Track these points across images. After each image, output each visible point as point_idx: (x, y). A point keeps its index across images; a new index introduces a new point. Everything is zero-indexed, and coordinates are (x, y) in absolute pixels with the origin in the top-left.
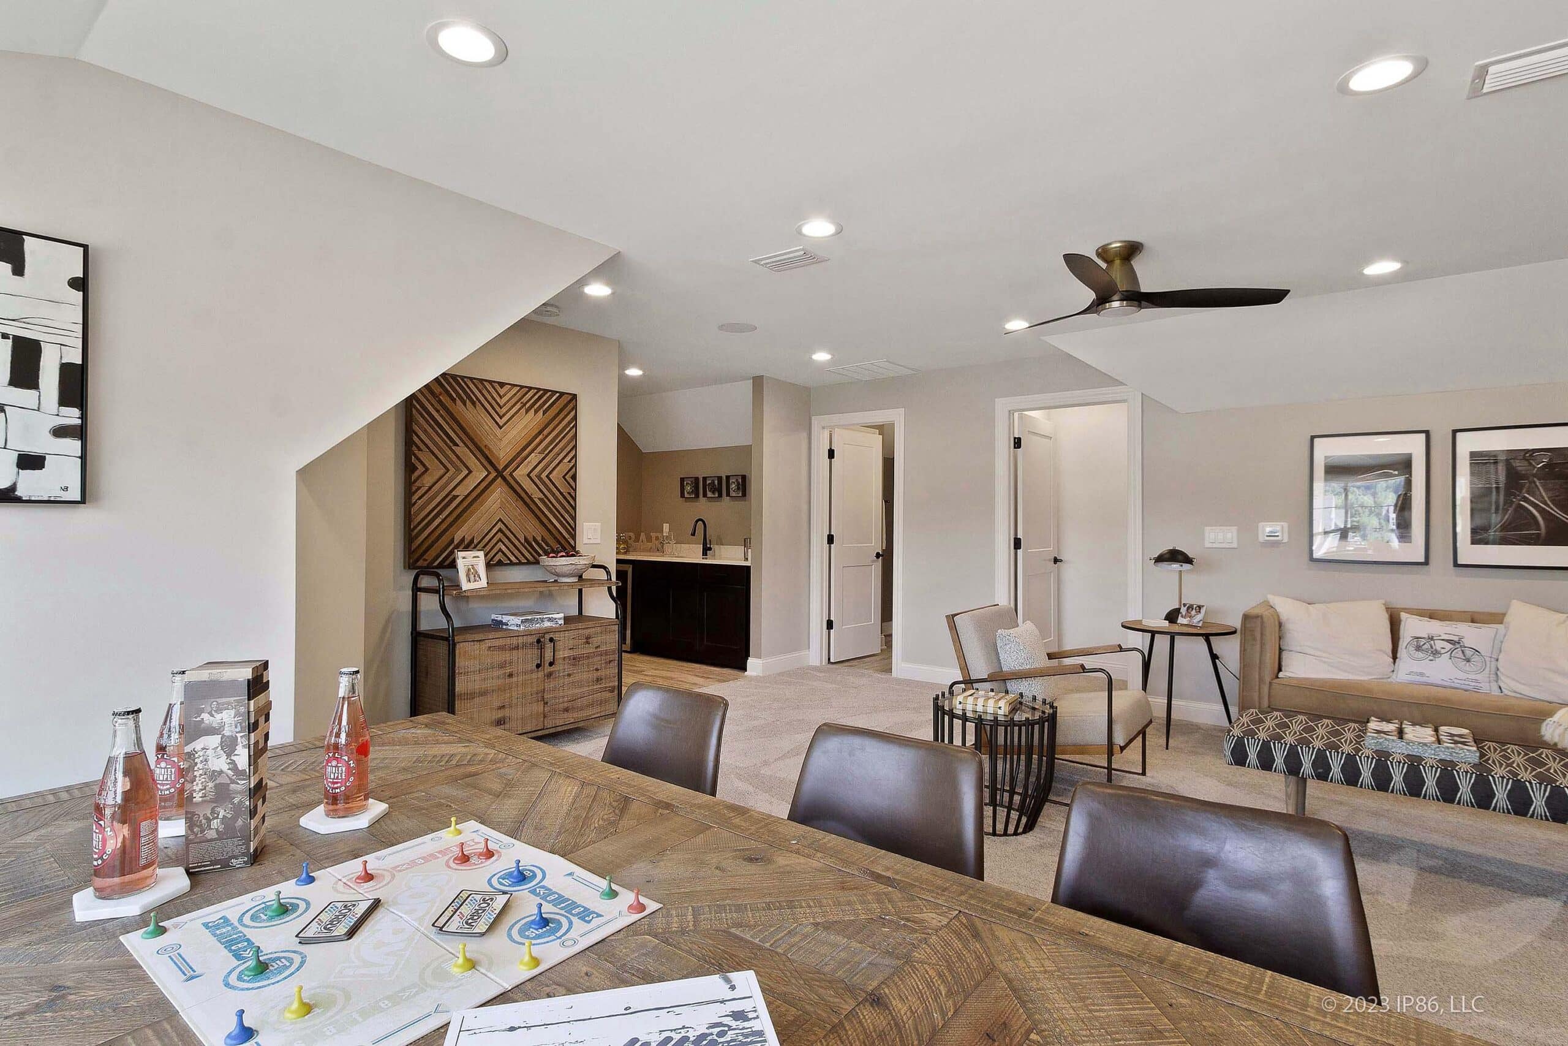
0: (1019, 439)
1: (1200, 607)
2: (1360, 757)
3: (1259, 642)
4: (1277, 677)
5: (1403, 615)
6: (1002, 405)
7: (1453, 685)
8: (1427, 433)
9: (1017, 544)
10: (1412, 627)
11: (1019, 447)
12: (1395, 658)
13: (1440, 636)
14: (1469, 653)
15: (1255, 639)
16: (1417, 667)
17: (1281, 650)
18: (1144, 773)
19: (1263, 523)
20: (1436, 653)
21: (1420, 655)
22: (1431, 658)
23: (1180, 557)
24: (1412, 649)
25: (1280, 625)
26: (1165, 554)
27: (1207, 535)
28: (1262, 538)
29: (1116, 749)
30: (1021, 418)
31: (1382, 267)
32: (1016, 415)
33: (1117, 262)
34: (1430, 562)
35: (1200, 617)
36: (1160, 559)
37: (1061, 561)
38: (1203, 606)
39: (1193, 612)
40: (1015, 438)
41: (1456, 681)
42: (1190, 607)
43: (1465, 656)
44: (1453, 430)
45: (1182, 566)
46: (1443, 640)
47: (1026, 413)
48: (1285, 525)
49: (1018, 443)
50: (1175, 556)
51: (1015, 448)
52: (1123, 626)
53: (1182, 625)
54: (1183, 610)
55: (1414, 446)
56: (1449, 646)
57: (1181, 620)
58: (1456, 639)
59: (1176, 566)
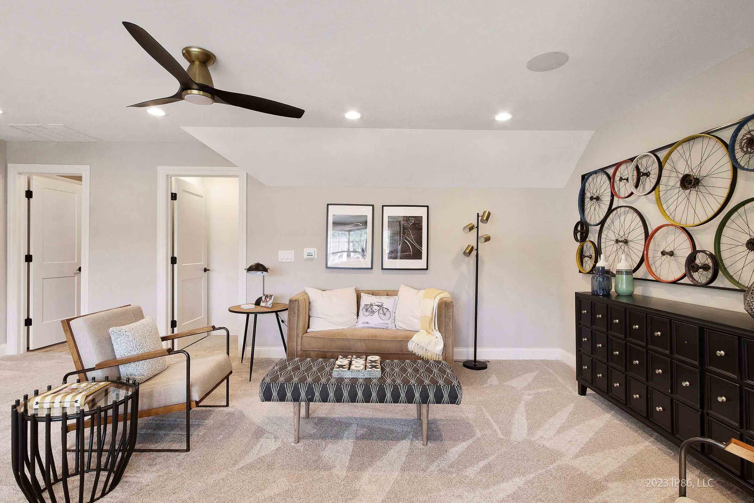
0: (175, 194)
1: (271, 296)
2: (329, 385)
3: (297, 314)
4: (307, 332)
5: (362, 294)
6: (162, 171)
7: (379, 327)
8: (373, 206)
9: (174, 260)
10: (366, 299)
11: (175, 199)
12: (358, 315)
13: (375, 303)
14: (385, 310)
15: (294, 313)
16: (366, 319)
17: (309, 317)
18: (227, 405)
19: (306, 249)
20: (373, 312)
21: (367, 313)
22: (371, 314)
23: (261, 268)
24: (364, 310)
25: (310, 303)
26: (253, 266)
27: (279, 255)
28: (305, 256)
29: (193, 404)
30: (178, 181)
31: (353, 115)
32: (173, 178)
33: (197, 63)
34: (374, 267)
35: (271, 301)
36: (250, 269)
37: (209, 270)
38: (273, 295)
39: (268, 299)
40: (172, 194)
41: (380, 325)
42: (267, 296)
43: (383, 312)
44: (382, 205)
45: (263, 273)
46: (376, 305)
47: (182, 178)
48: (316, 249)
49: (174, 197)
50: (259, 268)
51: (172, 199)
52: (229, 310)
53: (262, 307)
54: (263, 298)
55: (367, 211)
56: (378, 308)
57: (262, 304)
58: (381, 304)
59: (259, 273)
